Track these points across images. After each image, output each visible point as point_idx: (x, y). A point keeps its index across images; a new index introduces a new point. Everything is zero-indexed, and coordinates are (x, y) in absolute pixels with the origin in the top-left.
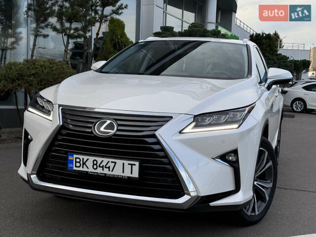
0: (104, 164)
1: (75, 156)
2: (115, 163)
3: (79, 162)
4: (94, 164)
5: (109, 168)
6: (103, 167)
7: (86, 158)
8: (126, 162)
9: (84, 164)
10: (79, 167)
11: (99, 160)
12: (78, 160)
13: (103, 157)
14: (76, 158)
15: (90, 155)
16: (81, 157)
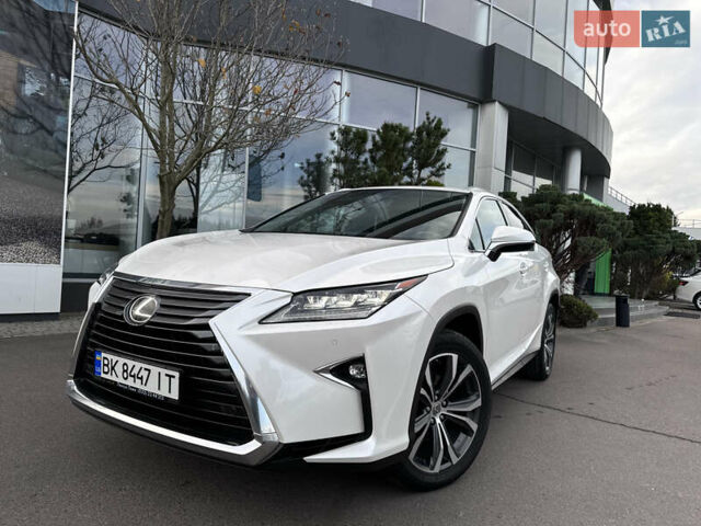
0: (135, 371)
1: (103, 355)
2: (149, 371)
3: (107, 365)
4: (124, 371)
5: (141, 378)
6: (134, 376)
7: (115, 358)
8: (164, 371)
9: (113, 368)
10: (107, 373)
11: (130, 363)
12: (106, 362)
13: (134, 359)
14: (105, 358)
15: (119, 354)
16: (109, 357)
